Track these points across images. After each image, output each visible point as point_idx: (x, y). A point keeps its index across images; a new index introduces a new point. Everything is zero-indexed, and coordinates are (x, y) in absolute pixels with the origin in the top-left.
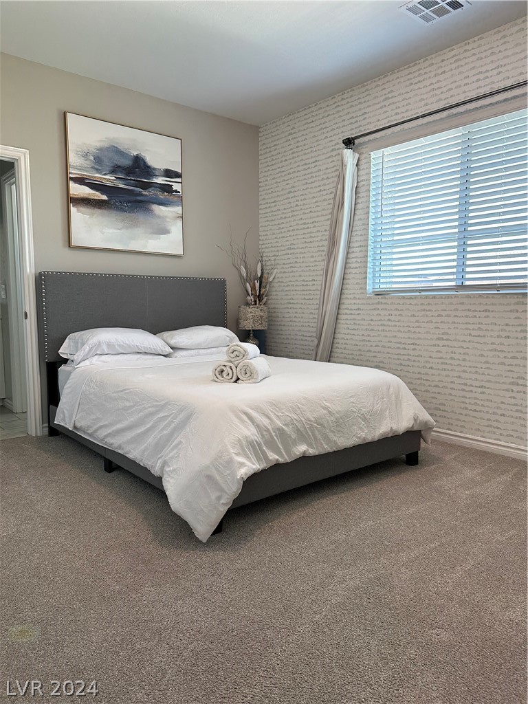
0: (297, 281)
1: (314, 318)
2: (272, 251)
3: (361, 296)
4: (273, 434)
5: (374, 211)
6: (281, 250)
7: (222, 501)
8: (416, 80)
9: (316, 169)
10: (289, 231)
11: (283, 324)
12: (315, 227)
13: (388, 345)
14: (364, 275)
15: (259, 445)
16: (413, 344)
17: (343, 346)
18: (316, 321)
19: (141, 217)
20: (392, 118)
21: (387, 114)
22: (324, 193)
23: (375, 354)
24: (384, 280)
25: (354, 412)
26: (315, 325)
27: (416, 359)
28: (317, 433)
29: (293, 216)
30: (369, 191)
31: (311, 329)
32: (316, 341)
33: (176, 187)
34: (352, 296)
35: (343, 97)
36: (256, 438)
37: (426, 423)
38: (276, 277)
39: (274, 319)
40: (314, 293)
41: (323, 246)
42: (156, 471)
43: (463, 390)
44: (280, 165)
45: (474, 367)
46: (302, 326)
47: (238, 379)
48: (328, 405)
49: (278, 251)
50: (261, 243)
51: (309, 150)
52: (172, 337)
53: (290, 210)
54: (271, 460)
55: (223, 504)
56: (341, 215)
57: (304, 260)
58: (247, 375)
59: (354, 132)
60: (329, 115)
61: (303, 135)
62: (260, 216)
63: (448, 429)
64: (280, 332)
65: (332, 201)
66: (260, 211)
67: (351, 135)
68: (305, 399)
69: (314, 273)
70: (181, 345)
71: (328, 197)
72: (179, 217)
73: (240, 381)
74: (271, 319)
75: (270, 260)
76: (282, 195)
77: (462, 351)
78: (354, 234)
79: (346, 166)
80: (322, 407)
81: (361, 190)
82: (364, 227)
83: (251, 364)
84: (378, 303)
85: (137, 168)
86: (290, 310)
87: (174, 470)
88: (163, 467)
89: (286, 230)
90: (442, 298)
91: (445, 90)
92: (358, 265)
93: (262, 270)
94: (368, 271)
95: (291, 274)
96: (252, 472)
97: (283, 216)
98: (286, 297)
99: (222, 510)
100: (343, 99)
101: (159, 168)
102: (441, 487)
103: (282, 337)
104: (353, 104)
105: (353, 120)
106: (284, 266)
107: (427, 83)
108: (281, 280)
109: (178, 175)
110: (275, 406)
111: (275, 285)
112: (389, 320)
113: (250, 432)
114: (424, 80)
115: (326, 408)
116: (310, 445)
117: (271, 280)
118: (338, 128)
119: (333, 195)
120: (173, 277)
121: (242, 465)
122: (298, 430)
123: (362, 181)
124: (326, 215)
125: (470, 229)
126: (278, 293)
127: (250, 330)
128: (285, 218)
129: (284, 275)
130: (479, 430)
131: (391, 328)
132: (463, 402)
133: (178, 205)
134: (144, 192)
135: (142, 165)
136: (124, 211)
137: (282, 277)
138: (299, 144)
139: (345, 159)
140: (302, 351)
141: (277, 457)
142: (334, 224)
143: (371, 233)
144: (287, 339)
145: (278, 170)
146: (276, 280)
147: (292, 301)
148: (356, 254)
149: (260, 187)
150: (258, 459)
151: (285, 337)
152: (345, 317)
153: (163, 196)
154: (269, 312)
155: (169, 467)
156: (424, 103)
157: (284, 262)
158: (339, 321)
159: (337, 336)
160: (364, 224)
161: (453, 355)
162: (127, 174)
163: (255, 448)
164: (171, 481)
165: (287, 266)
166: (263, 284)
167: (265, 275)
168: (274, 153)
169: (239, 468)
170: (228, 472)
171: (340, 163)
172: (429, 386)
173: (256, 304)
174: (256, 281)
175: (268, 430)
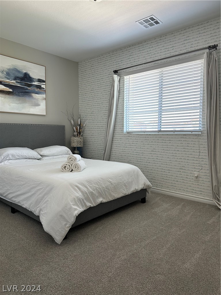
0: (95, 126)
1: (103, 142)
2: (84, 114)
3: (122, 133)
4: (89, 195)
5: (126, 100)
6: (88, 114)
7: (67, 226)
8: (142, 49)
9: (103, 81)
10: (91, 106)
11: (89, 144)
12: (102, 105)
13: (132, 153)
14: (123, 125)
15: (83, 200)
16: (142, 153)
17: (115, 154)
18: (104, 143)
19: (27, 99)
20: (133, 63)
21: (130, 62)
22: (106, 91)
23: (127, 157)
24: (130, 127)
25: (121, 183)
26: (103, 145)
27: (144, 159)
28: (106, 193)
29: (93, 100)
30: (124, 92)
31: (101, 146)
32: (104, 152)
33: (43, 86)
34: (118, 133)
35: (113, 53)
36: (82, 197)
37: (148, 186)
38: (87, 124)
39: (85, 142)
40: (103, 131)
41: (106, 113)
42: (36, 213)
43: (162, 171)
44: (88, 79)
45: (165, 162)
46: (98, 145)
47: (72, 170)
48: (111, 180)
49: (87, 114)
50: (80, 110)
51: (100, 74)
52: (41, 151)
53: (92, 97)
54: (88, 206)
55: (68, 227)
56: (113, 101)
57: (98, 118)
58: (76, 169)
59: (117, 67)
60: (107, 60)
61: (97, 67)
62: (79, 99)
63: (156, 187)
64: (88, 148)
65: (109, 95)
66: (79, 97)
67: (116, 69)
68: (102, 178)
69: (103, 124)
70: (45, 154)
71: (107, 93)
72: (44, 99)
73: (73, 171)
74: (84, 142)
75: (84, 117)
76: (88, 91)
77: (161, 156)
78: (118, 108)
79: (115, 81)
80: (108, 181)
81: (121, 91)
82: (122, 106)
83: (78, 163)
84: (128, 136)
85: (26, 78)
86: (92, 138)
87: (45, 213)
88: (40, 212)
89: (90, 105)
90: (153, 135)
91: (153, 54)
92: (120, 121)
93: (81, 122)
94: (124, 123)
95: (93, 124)
96: (80, 212)
97: (89, 100)
98: (91, 133)
99: (67, 230)
100: (113, 54)
101: (36, 78)
102: (155, 212)
103: (89, 149)
104: (117, 56)
105: (117, 63)
106: (90, 120)
107: (145, 51)
108: (89, 126)
109: (44, 81)
110: (89, 182)
111: (86, 128)
112: (133, 143)
113: (79, 194)
114: (145, 49)
115: (110, 182)
116: (104, 198)
117: (84, 126)
118: (111, 65)
119: (110, 93)
120: (41, 125)
121: (76, 209)
122: (99, 192)
123: (121, 88)
124: (107, 100)
125: (163, 108)
126: (87, 131)
127: (75, 147)
128: (90, 100)
129: (90, 124)
130: (168, 187)
131: (133, 147)
132: (162, 176)
133: (44, 94)
134: (29, 88)
135: (28, 77)
136: (20, 96)
137: (89, 125)
138: (95, 71)
139: (114, 78)
140: (98, 156)
141: (90, 204)
142: (110, 104)
143: (125, 109)
144: (92, 150)
145: (87, 81)
146: (87, 126)
147: (93, 135)
148: (119, 116)
149: (79, 87)
150: (82, 206)
151: (91, 150)
152: (115, 142)
153: (37, 90)
154: (83, 139)
155: (42, 211)
156: (145, 58)
157: (90, 118)
158: (113, 143)
159: (112, 149)
160: (122, 105)
161: (157, 158)
162: (21, 80)
163: (81, 201)
164: (44, 218)
165: (91, 120)
166: (81, 128)
167: (82, 124)
168: (85, 74)
169: (75, 211)
170: (70, 213)
171: (112, 80)
172: (149, 170)
173: (78, 136)
174: (78, 126)
175: (86, 193)
